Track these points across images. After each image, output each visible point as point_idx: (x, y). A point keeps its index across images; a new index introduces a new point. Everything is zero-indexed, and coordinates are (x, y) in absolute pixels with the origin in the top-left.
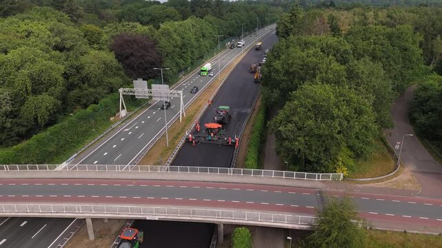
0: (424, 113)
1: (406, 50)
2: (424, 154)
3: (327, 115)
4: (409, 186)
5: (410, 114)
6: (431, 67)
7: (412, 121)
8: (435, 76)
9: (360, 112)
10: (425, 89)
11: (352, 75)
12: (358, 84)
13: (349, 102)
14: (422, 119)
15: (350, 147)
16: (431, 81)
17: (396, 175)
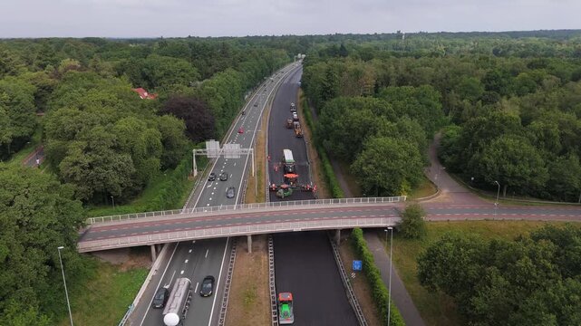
0: (449, 154)
1: (430, 106)
2: (452, 182)
3: (394, 158)
4: (447, 200)
5: (439, 157)
6: (450, 117)
7: (442, 162)
8: (454, 126)
9: (412, 155)
10: (448, 137)
11: (402, 130)
12: (407, 136)
13: (405, 148)
14: (448, 159)
15: (408, 179)
16: (451, 131)
17: (438, 195)
